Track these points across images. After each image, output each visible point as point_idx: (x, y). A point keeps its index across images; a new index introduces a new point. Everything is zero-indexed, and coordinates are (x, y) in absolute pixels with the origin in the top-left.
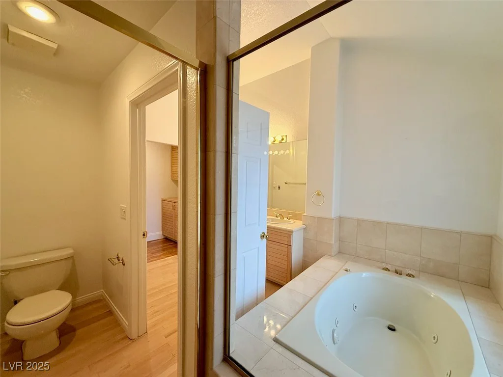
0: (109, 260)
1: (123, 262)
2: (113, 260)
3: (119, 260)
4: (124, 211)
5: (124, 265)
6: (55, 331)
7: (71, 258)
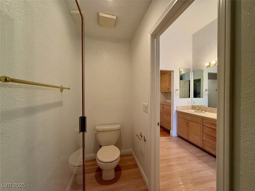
0: (137, 136)
1: (144, 139)
2: (139, 136)
3: (142, 137)
4: (146, 107)
5: (145, 141)
6: (113, 170)
7: (119, 130)
